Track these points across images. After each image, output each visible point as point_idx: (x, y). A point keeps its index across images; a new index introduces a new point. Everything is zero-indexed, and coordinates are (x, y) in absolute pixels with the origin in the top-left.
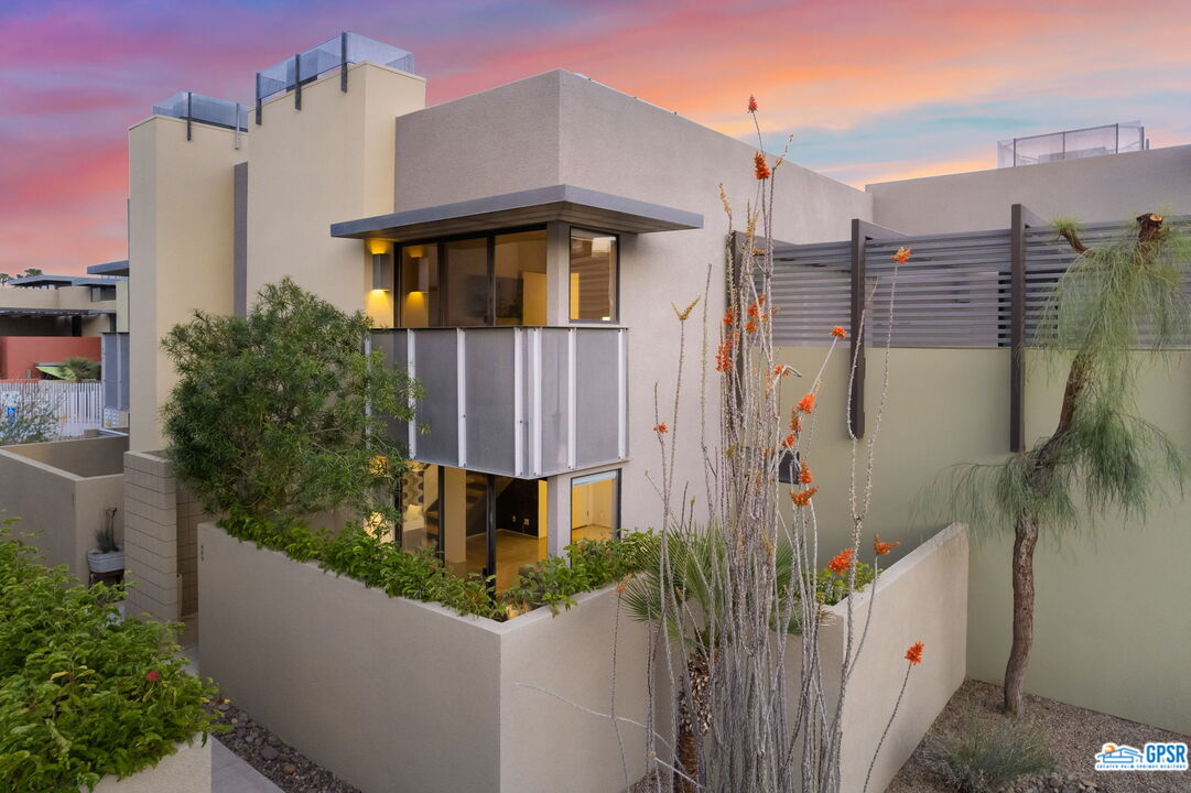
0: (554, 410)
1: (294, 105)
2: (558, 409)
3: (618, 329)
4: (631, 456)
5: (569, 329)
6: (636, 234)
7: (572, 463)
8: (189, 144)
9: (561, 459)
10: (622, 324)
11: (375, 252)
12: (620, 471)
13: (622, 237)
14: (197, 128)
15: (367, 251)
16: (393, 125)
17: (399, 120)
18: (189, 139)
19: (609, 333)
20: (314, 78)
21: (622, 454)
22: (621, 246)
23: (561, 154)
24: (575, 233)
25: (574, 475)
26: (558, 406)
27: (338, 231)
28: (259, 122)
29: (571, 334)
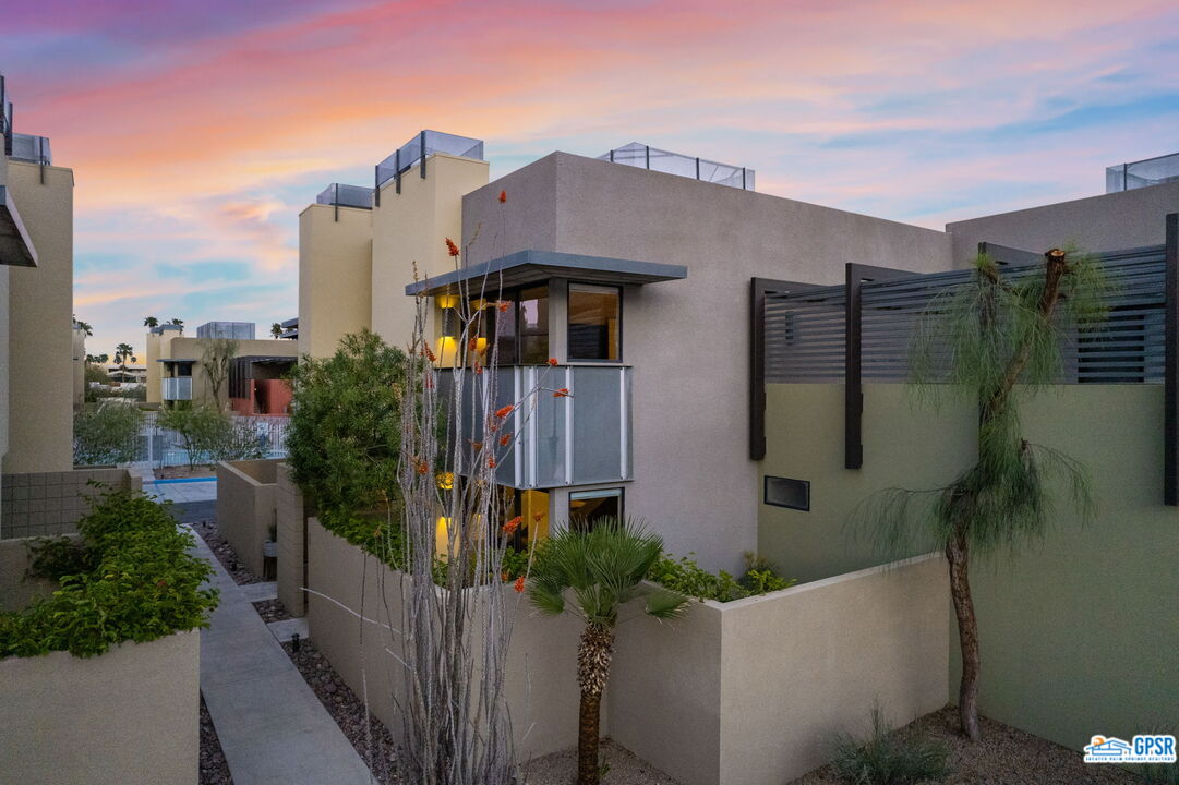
0: (551, 435)
1: (395, 190)
2: (555, 435)
3: (620, 367)
4: (635, 477)
5: (566, 367)
6: (641, 285)
7: (568, 479)
8: (337, 224)
9: (558, 474)
10: (626, 362)
11: (444, 306)
12: (623, 489)
13: (625, 290)
14: (343, 211)
15: (437, 306)
16: (460, 200)
17: (465, 199)
18: (336, 220)
19: (611, 371)
20: (409, 167)
21: (624, 475)
22: (624, 296)
23: (558, 222)
24: (574, 288)
25: (571, 488)
26: (555, 431)
27: (410, 291)
28: (378, 204)
29: (568, 371)
